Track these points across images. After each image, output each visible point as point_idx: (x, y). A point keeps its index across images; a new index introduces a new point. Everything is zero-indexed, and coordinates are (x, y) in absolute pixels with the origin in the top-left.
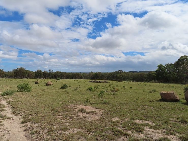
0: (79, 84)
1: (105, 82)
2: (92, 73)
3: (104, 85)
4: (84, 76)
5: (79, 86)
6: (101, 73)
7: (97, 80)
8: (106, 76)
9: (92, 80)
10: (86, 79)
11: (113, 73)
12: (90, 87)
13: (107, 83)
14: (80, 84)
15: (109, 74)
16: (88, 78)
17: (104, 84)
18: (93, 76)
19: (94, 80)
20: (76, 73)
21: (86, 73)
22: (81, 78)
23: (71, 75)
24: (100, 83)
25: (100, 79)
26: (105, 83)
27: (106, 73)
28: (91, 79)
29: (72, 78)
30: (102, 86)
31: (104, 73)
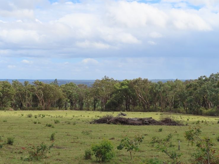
0: (49, 132)
1: (167, 122)
2: (106, 82)
3: (163, 136)
4: (70, 97)
5: (52, 138)
6: (146, 81)
7: (130, 115)
8: (171, 96)
9: (110, 114)
10: (81, 109)
11: (201, 81)
12: (98, 143)
13: (176, 127)
14: (54, 130)
15: (184, 86)
16: (88, 106)
17: (161, 130)
18: (111, 95)
19: (115, 115)
20: (38, 83)
21: (82, 85)
22: (59, 105)
23: (13, 91)
24: (146, 126)
25: (145, 111)
26: (164, 127)
27: (168, 82)
28: (102, 110)
29: (19, 106)
30: (155, 141)
31: (160, 84)
